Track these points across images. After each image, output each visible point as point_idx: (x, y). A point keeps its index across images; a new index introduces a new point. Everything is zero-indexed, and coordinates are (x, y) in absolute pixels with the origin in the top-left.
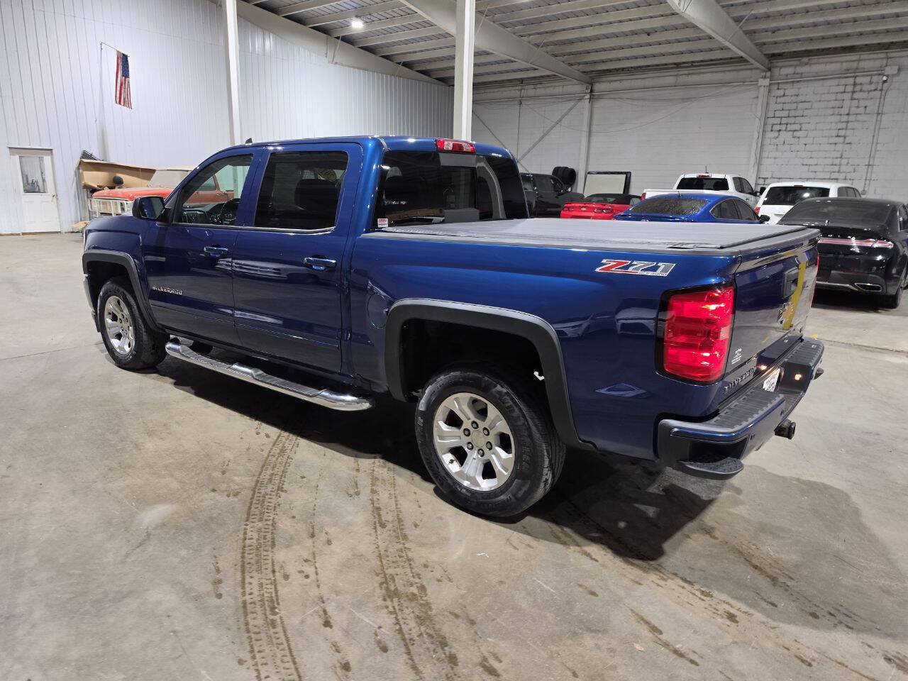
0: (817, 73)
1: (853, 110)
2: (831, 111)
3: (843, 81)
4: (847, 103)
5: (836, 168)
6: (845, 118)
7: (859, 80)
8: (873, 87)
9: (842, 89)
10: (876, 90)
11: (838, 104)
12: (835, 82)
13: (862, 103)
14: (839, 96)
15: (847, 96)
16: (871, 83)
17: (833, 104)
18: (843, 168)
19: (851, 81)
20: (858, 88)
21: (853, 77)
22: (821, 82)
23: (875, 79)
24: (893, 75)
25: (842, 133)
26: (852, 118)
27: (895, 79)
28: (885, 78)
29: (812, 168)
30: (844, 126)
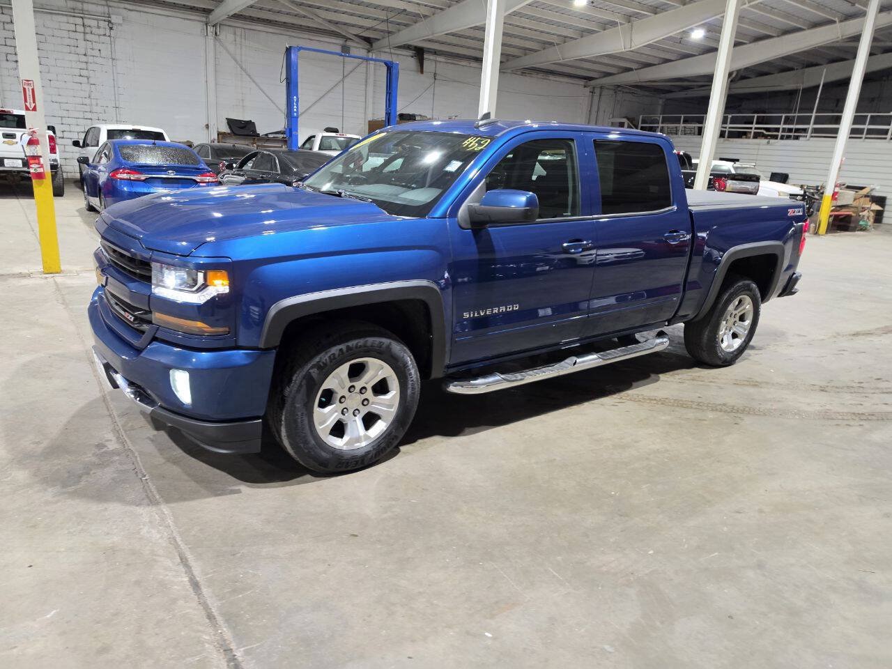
0: (42, 5)
1: (90, 52)
2: (67, 49)
3: (72, 20)
4: (82, 43)
5: (87, 109)
6: (84, 59)
7: (87, 22)
8: (101, 31)
9: (73, 28)
10: (105, 35)
11: (72, 42)
12: (65, 19)
13: (97, 46)
14: (73, 35)
15: (80, 36)
16: (99, 27)
17: (67, 41)
18: (95, 109)
19: (79, 21)
20: (88, 30)
21: (82, 18)
22: (49, 16)
23: (102, 24)
24: (119, 24)
25: (84, 73)
26: (91, 60)
27: (120, 28)
28: (110, 25)
29: (64, 106)
30: (84, 66)
